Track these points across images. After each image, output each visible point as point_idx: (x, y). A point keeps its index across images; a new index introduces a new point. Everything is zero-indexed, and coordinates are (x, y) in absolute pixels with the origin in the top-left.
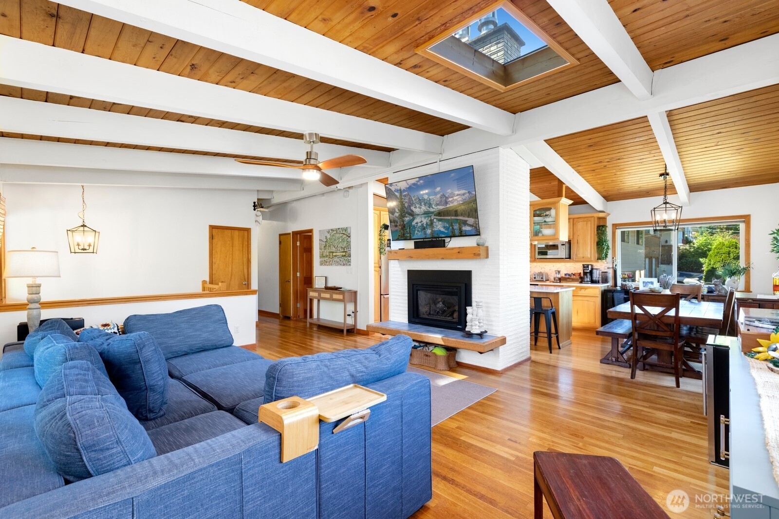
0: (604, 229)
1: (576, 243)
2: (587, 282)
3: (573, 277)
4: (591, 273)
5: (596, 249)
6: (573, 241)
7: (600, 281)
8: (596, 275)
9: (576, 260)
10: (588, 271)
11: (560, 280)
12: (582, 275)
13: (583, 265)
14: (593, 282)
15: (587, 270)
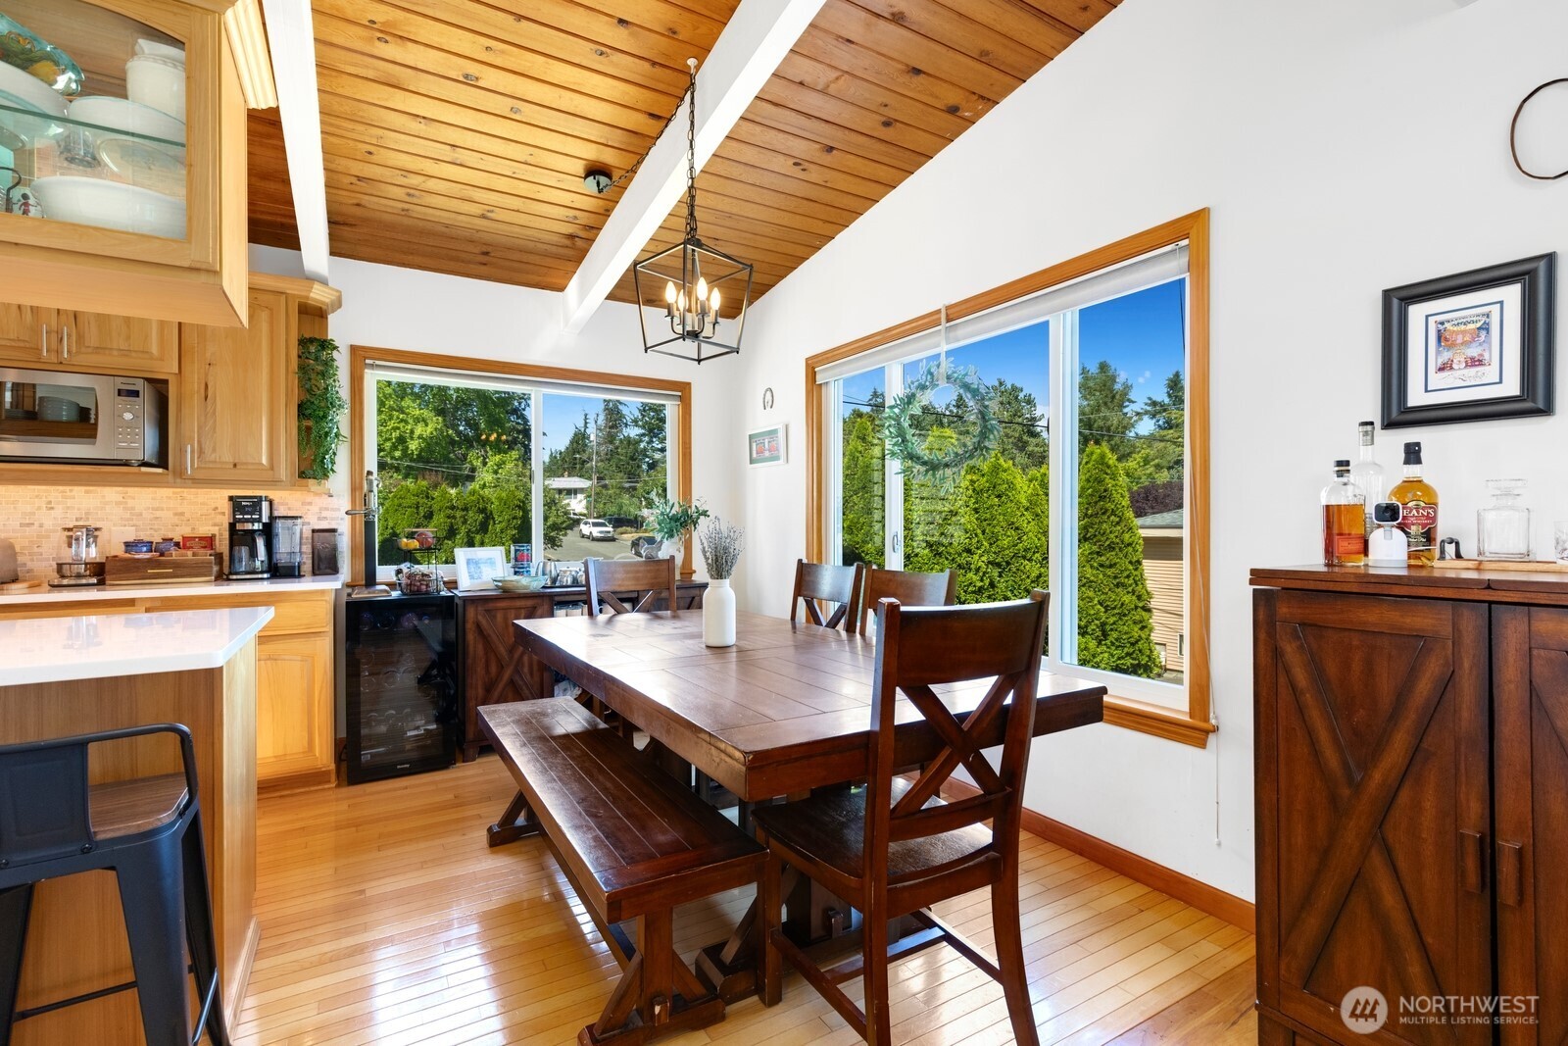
0: (324, 355)
1: (197, 399)
2: (252, 574)
3: (175, 555)
4: (268, 531)
5: (295, 431)
6: (180, 384)
7: (307, 567)
8: (290, 544)
9: (200, 475)
10: (256, 526)
11: (100, 573)
12: (222, 545)
13: (231, 498)
14: (278, 571)
15: (253, 521)
